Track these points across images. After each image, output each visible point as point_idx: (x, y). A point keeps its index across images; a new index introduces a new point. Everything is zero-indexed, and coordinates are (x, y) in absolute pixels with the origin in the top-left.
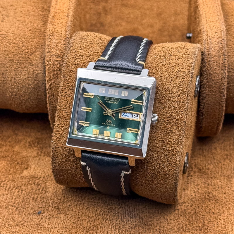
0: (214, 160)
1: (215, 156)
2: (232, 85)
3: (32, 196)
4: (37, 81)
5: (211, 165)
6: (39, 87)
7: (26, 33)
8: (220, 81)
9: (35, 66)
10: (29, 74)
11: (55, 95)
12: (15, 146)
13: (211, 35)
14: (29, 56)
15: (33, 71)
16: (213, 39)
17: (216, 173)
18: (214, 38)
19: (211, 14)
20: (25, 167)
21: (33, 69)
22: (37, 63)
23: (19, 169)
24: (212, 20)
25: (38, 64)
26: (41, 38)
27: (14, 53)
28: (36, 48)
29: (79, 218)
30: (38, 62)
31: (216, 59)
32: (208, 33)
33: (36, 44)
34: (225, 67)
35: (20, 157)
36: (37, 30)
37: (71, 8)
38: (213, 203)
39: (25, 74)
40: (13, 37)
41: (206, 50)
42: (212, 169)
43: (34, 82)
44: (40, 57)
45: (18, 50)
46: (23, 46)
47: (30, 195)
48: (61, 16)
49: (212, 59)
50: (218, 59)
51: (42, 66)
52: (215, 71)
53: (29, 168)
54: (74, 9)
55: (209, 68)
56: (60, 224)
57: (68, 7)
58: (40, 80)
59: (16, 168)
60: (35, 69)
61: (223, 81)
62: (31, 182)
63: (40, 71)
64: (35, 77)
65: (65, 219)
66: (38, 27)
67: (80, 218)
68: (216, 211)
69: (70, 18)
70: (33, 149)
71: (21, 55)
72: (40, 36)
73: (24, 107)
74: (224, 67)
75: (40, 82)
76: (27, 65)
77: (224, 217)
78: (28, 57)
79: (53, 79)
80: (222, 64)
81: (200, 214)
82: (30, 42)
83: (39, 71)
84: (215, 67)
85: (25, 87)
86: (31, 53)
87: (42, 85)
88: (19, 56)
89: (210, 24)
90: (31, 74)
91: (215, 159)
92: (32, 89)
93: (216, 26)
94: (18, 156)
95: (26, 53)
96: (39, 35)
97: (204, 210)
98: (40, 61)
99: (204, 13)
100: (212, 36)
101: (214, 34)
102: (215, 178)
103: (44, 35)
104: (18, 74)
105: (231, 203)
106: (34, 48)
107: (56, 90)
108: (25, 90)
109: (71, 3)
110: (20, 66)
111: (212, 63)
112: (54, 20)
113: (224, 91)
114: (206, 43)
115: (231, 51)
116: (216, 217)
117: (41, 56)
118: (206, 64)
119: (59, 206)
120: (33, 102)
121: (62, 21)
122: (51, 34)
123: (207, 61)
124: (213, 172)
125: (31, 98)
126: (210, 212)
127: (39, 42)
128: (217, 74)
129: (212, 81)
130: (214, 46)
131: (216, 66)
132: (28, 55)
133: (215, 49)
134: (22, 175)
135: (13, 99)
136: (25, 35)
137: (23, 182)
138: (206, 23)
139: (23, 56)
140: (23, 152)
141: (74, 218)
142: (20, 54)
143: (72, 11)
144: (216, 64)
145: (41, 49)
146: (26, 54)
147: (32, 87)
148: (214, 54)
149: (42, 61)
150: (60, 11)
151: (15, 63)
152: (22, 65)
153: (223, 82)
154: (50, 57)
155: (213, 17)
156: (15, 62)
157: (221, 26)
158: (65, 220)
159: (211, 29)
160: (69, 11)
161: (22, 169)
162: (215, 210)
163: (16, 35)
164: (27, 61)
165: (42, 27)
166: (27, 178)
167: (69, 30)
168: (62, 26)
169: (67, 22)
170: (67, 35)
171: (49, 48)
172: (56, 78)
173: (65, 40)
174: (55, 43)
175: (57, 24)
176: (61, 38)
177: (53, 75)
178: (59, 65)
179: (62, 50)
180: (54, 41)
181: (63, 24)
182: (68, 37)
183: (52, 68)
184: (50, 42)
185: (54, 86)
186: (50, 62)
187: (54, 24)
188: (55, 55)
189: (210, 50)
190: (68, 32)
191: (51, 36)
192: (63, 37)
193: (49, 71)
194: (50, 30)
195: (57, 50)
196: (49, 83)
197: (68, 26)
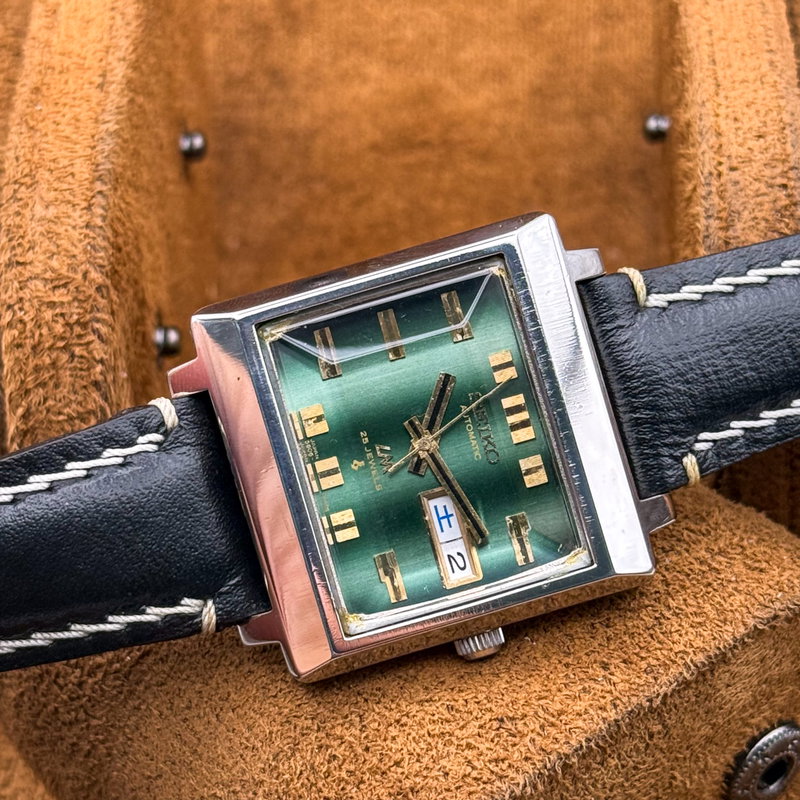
13: (734, 150)
16: (746, 170)
18: (750, 160)
19: (738, 45)
24: (741, 75)
32: (724, 140)
37: (117, 47)
41: (714, 224)
48: (72, 86)
54: (131, 48)
57: (106, 42)
69: (116, 97)
79: (36, 387)
89: (732, 94)
93: (759, 101)
99: (707, 39)
100: (743, 151)
101: (751, 143)
109: (119, 17)
112: (38, 108)
114: (714, 189)
121: (78, 110)
122: (26, 176)
130: (752, 202)
133: (757, 214)
138: (713, 88)
143: (124, 59)
150: (67, 62)
154: (21, 289)
155: (747, 59)
157: (782, 103)
159: (736, 119)
160: (110, 58)
167: (106, 157)
168: (74, 136)
169: (101, 118)
170: (99, 178)
171: (14, 243)
172: (51, 384)
173: (89, 208)
174: (42, 219)
175: (54, 126)
176: (71, 198)
177: (37, 369)
178: (63, 326)
179: (74, 256)
180: (39, 210)
181: (78, 124)
182: (100, 192)
183: (33, 336)
184: (18, 214)
185: (42, 422)
186: (21, 309)
187: (40, 126)
188: (46, 280)
189: (733, 220)
190: (103, 164)
191: (23, 188)
192: (78, 191)
193: (18, 353)
194: (22, 159)
195: (53, 254)
196: (17, 407)
197: (103, 134)
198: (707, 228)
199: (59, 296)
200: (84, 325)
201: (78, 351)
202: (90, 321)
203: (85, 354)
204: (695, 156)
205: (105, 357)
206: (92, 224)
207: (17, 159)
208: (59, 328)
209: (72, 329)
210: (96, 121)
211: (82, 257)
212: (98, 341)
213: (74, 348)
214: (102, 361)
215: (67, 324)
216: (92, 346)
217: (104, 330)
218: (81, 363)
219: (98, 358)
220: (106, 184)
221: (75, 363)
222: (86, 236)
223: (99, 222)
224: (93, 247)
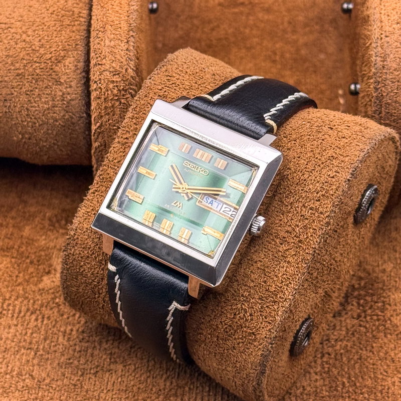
0: (395, 254)
1: (396, 245)
3: (62, 329)
4: (70, 114)
5: (389, 263)
6: (73, 124)
7: (45, 20)
9: (66, 85)
10: (54, 100)
11: (107, 144)
12: (24, 226)
13: (387, 29)
14: (54, 66)
15: (62, 96)
16: (392, 37)
17: (397, 279)
18: (394, 33)
20: (44, 269)
21: (61, 91)
22: (68, 80)
23: (34, 275)
25: (71, 81)
26: (74, 28)
27: (25, 61)
28: (65, 50)
30: (70, 78)
32: (383, 24)
33: (65, 42)
35: (35, 250)
36: (65, 13)
38: (392, 341)
39: (47, 100)
40: (21, 28)
42: (391, 272)
43: (64, 115)
44: (73, 68)
45: (31, 55)
46: (42, 46)
47: (58, 326)
51: (79, 85)
53: (53, 271)
58: (75, 112)
59: (29, 272)
60: (65, 90)
62: (57, 300)
63: (76, 94)
64: (66, 107)
66: (67, 6)
68: (397, 356)
70: (58, 232)
71: (37, 65)
72: (73, 26)
73: (45, 158)
75: (75, 115)
76: (50, 84)
78: (52, 69)
79: (105, 115)
81: (369, 363)
82: (53, 38)
83: (72, 94)
85: (47, 124)
86: (57, 60)
87: (79, 121)
88: (34, 67)
89: (387, 4)
90: (58, 101)
91: (396, 251)
92: (60, 128)
94: (31, 248)
95: (47, 60)
96: (70, 22)
97: (375, 353)
98: (74, 77)
100: (391, 29)
101: (394, 26)
102: (396, 290)
103: (79, 22)
104: (33, 101)
106: (63, 51)
107: (111, 136)
108: (48, 130)
110: (38, 85)
114: (379, 45)
116: (397, 368)
117: (76, 66)
120: (61, 150)
124: (392, 278)
125: (59, 144)
126: (386, 358)
127: (71, 37)
130: (394, 50)
132: (50, 64)
134: (41, 286)
135: (24, 145)
136: (43, 23)
137: (44, 301)
138: (379, 1)
139: (41, 67)
140: (39, 240)
142: (35, 62)
145: (76, 52)
146: (47, 62)
147: (60, 124)
149: (78, 76)
151: (26, 80)
152: (41, 83)
154: (100, 75)
156: (28, 79)
159: (388, 15)
161: (40, 274)
162: (395, 354)
163: (27, 24)
164: (49, 75)
165: (75, 5)
166: (50, 291)
167: (134, 21)
168: (120, 11)
169: (130, 3)
170: (132, 30)
171: (97, 56)
172: (111, 114)
173: (128, 42)
174: (108, 46)
175: (111, 6)
176: (120, 38)
177: (106, 108)
178: (117, 91)
179: (122, 62)
180: (107, 42)
181: (121, 6)
182: (132, 36)
183: (105, 95)
184: (99, 43)
185: (107, 129)
186: (100, 83)
187: (106, 6)
188: (110, 71)
190: (133, 24)
191: (100, 33)
192: (123, 35)
193: (98, 101)
194: (99, 20)
195: (113, 61)
196: (97, 123)
197: (132, 11)
198: (376, 60)
199: (116, 78)
200: (126, 91)
201: (123, 101)
202: (128, 89)
203: (125, 102)
204: (372, 30)
206: (129, 49)
207: (97, 20)
208: (115, 91)
209: (120, 92)
210: (129, 5)
211: (125, 63)
212: (131, 97)
213: (121, 100)
215: (119, 90)
216: (128, 99)
217: (133, 93)
218: (124, 106)
220: (134, 32)
221: (121, 106)
222: (127, 54)
223: (131, 48)
224: (129, 59)
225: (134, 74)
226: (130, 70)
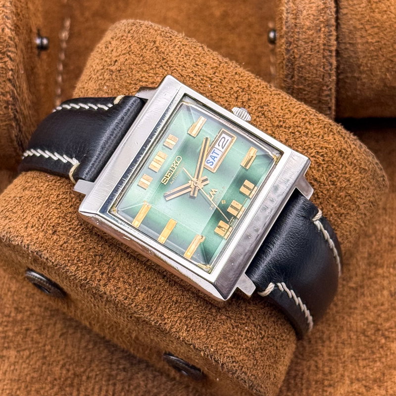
2: (349, 75)
8: (321, 80)
29: (45, 357)
31: (312, 35)
34: (331, 51)
41: (290, 16)
49: (302, 35)
50: (315, 35)
52: (309, 60)
55: (297, 54)
56: (7, 373)
61: (326, 79)
65: (17, 360)
67: (48, 359)
74: (328, 52)
77: (329, 348)
80: (324, 45)
84: (309, 53)
105: (346, 317)
111: (303, 43)
113: (329, 101)
115: (349, 5)
118: (290, 46)
119: (6, 331)
123: (293, 39)
128: (313, 66)
129: (303, 81)
130: (308, 6)
131: (311, 50)
133: (310, 12)
141: (35, 359)
144: (312, 46)
148: (308, 23)
153: (326, 82)
158: (18, 362)
189: (298, 15)
200: (3, 53)
201: (1, 65)
202: (6, 51)
203: (4, 66)
205: (13, 68)
206: (6, 5)
211: (1, 22)
212: (9, 61)
214: (12, 70)
216: (7, 63)
217: (12, 55)
218: (2, 71)
219: (10, 68)
222: (3, 11)
223: (8, 4)
224: (7, 17)
225: (12, 34)
226: (7, 31)
